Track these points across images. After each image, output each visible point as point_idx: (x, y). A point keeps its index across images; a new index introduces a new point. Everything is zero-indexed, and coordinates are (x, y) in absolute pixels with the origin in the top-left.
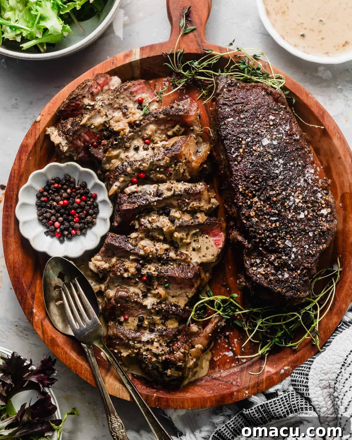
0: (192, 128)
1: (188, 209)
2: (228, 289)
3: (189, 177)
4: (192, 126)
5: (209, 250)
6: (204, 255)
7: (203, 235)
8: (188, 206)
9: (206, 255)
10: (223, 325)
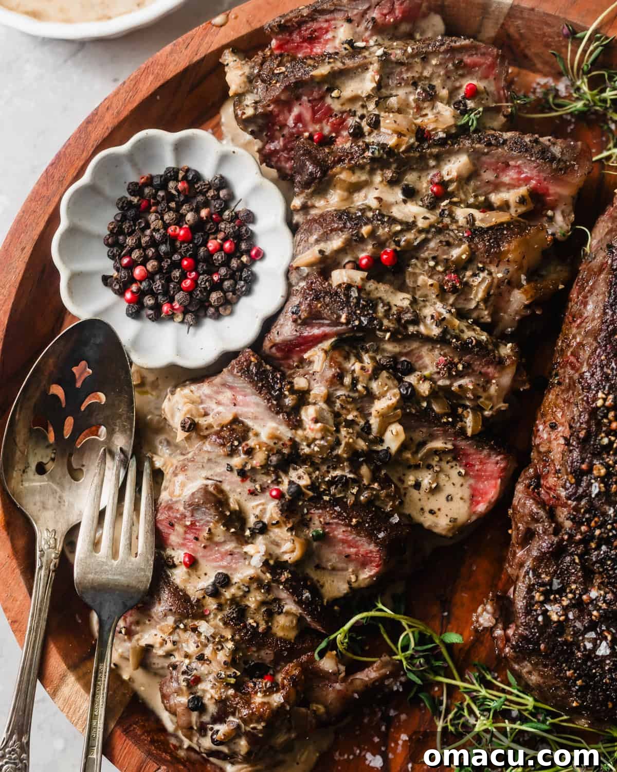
0: (550, 213)
1: (453, 389)
2: (446, 614)
3: (489, 320)
4: (553, 209)
5: (451, 505)
6: (435, 509)
7: (453, 464)
8: (456, 380)
9: (438, 513)
10: (395, 688)
